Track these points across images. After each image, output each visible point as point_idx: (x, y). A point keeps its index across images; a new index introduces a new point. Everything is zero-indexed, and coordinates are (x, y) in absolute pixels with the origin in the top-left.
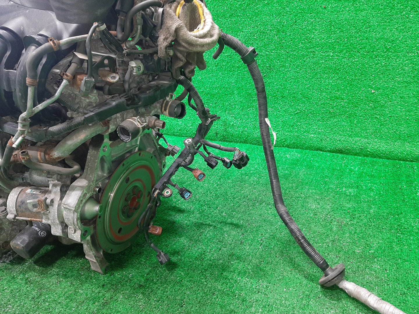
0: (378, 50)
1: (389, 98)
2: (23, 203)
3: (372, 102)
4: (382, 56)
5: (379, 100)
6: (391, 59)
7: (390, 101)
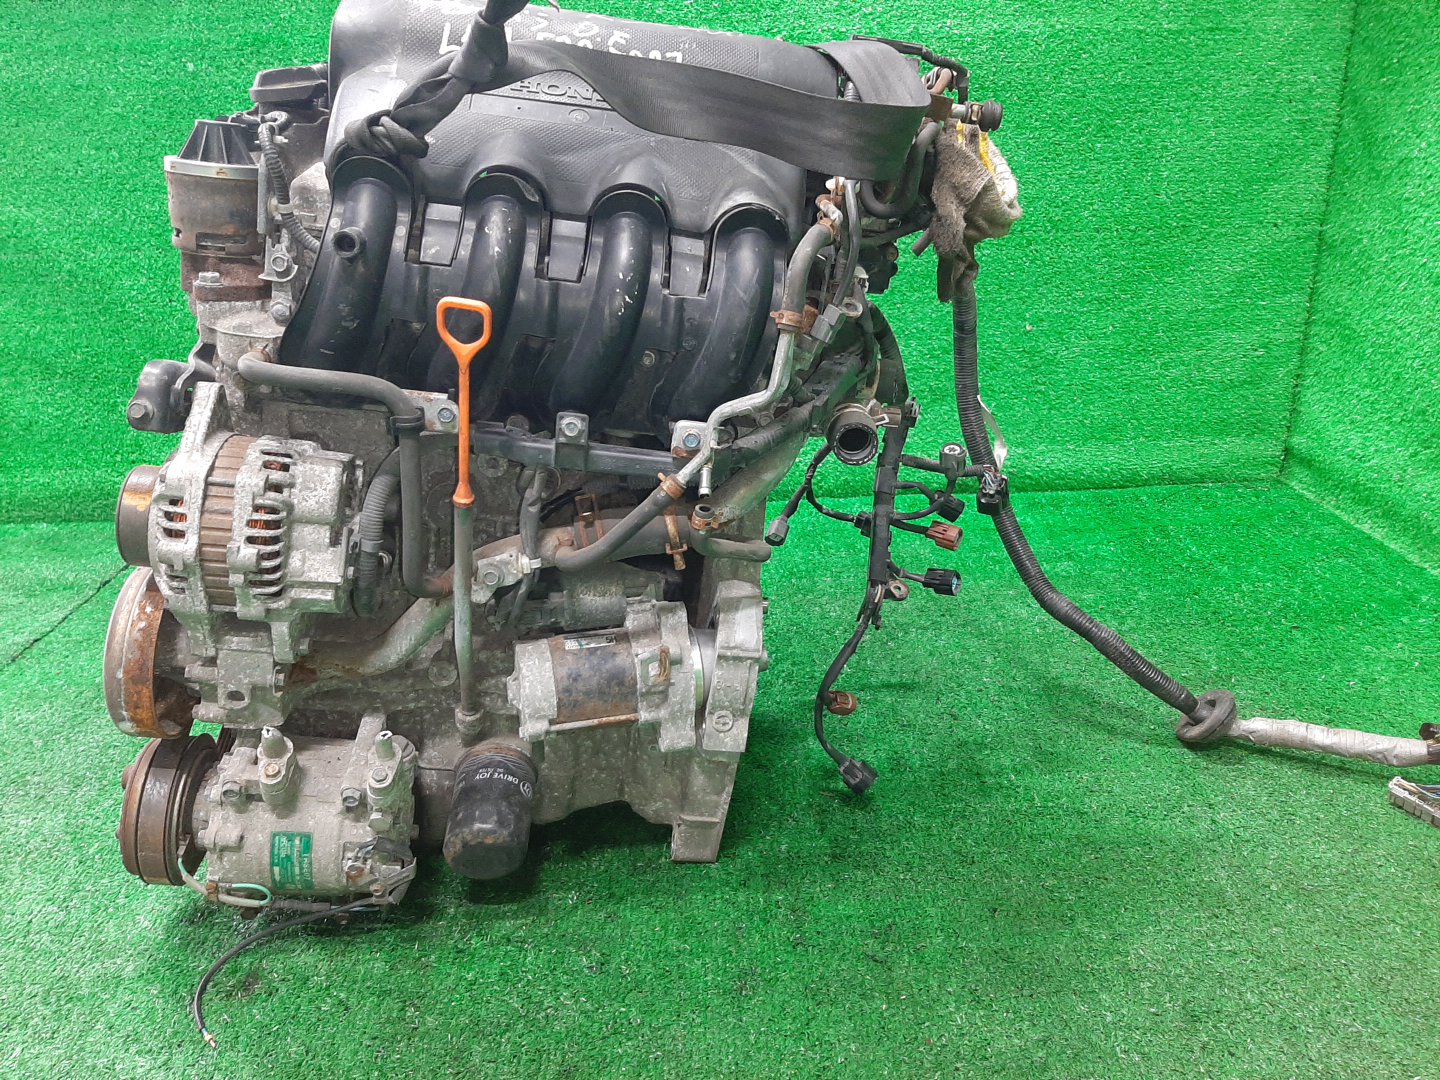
0: (1032, 226)
1: (1063, 340)
2: (575, 680)
3: (1028, 353)
4: (1042, 240)
5: (1043, 348)
6: (1062, 247)
7: (1067, 349)
